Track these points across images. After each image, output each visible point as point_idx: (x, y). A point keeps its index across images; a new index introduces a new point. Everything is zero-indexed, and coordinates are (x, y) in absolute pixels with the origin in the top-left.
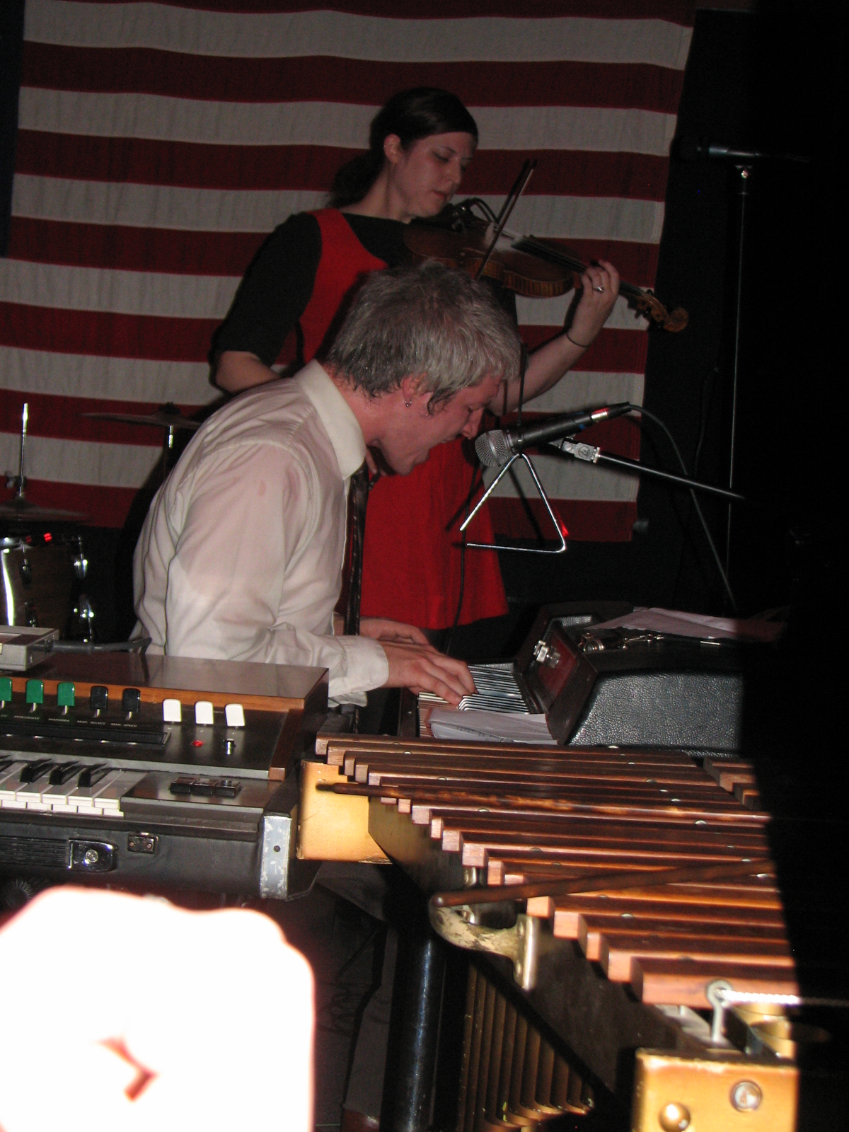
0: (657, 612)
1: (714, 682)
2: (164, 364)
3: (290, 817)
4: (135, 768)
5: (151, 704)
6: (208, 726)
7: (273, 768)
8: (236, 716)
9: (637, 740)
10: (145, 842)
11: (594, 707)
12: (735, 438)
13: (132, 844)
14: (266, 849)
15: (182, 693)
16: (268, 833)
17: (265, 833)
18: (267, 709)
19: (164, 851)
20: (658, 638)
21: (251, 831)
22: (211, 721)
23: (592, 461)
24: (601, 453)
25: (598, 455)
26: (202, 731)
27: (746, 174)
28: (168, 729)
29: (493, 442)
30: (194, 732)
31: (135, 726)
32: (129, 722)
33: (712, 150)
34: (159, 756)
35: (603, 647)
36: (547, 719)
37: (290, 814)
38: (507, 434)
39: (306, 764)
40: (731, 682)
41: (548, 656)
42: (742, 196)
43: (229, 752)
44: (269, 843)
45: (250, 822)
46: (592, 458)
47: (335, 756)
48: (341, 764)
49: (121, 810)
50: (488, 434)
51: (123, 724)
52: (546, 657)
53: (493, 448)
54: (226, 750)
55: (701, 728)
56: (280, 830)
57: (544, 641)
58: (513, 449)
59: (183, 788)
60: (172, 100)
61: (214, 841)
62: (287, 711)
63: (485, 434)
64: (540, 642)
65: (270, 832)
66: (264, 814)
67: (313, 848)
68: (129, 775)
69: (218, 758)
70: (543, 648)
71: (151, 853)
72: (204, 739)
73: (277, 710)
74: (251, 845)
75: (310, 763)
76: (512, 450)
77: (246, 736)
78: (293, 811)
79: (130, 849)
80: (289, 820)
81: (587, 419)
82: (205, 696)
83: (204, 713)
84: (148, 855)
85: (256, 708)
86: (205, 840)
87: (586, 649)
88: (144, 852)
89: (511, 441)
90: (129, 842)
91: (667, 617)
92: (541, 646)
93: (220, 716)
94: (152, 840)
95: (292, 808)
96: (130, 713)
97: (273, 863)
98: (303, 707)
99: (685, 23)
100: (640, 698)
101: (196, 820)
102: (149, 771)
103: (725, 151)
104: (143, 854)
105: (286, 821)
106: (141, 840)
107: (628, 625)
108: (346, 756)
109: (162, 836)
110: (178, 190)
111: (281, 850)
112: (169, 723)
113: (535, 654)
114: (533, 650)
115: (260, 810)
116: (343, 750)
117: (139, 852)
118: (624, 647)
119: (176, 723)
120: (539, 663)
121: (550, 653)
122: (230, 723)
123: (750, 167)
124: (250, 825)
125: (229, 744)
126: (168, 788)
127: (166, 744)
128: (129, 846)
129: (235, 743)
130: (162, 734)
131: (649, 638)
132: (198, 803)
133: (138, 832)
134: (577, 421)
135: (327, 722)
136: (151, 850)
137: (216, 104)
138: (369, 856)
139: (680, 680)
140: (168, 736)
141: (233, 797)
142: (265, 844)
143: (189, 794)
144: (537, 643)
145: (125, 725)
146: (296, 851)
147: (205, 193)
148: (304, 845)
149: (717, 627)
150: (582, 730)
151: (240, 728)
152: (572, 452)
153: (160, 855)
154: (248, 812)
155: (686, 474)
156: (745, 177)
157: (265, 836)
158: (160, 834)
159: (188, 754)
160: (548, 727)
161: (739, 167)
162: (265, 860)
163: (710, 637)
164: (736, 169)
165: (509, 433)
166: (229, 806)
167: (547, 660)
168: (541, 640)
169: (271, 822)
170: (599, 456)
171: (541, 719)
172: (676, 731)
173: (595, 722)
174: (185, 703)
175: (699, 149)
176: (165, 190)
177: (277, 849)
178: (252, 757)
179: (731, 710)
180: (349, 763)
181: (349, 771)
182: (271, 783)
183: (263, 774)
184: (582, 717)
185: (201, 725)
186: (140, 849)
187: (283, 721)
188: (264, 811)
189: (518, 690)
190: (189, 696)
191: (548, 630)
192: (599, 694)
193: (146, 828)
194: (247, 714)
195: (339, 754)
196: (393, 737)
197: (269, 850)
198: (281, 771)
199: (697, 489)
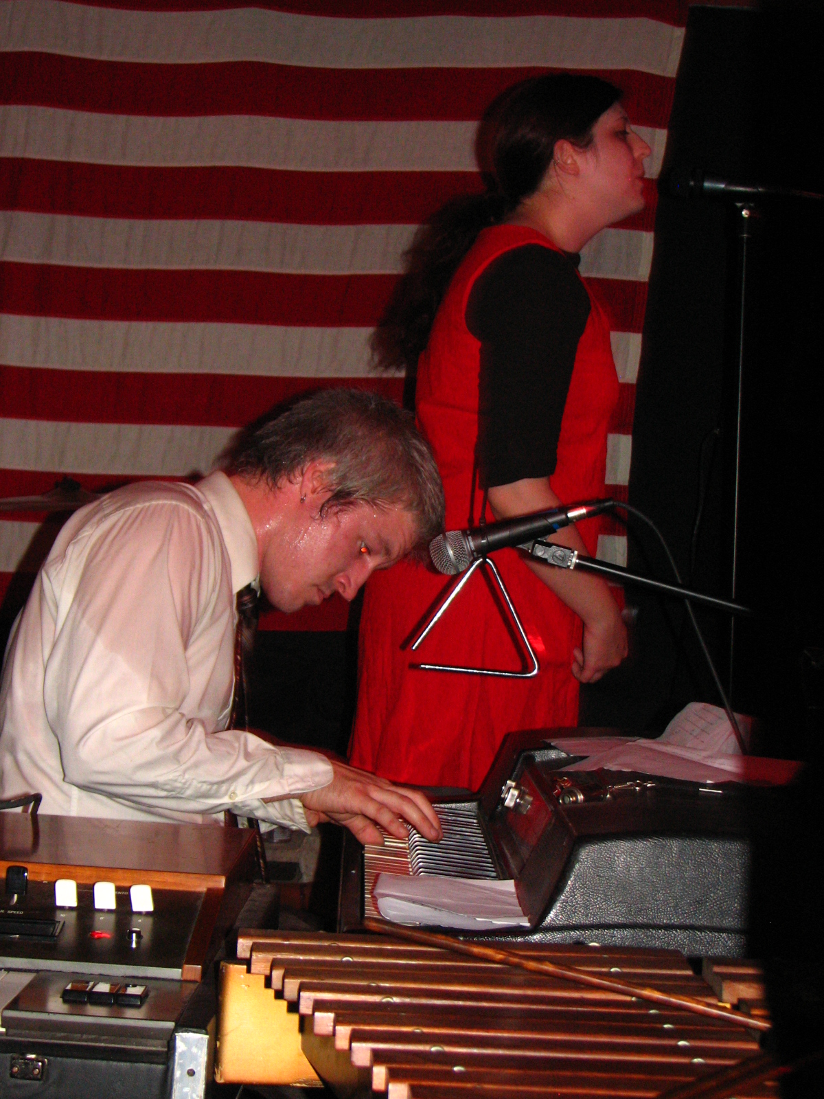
0: (646, 745)
1: (715, 846)
2: (63, 426)
3: (206, 1034)
4: (21, 967)
5: (41, 882)
6: (110, 911)
7: (186, 966)
8: (142, 899)
9: (624, 917)
10: (31, 1067)
11: (572, 879)
12: (737, 557)
13: (16, 1069)
14: (178, 1073)
15: (78, 870)
16: (180, 1054)
17: (177, 1054)
18: (181, 888)
19: (54, 1075)
20: (649, 785)
21: (160, 1049)
22: (113, 906)
23: (569, 567)
24: (579, 557)
25: (575, 560)
26: (102, 918)
27: (748, 213)
28: (61, 916)
29: (450, 544)
30: (92, 919)
31: (21, 913)
32: (15, 908)
33: (707, 185)
34: (51, 951)
35: (582, 797)
36: (517, 886)
37: (206, 1030)
38: (467, 535)
39: (226, 967)
40: (735, 847)
41: (518, 800)
42: (743, 238)
43: (134, 945)
44: (181, 1065)
45: (159, 1039)
46: (569, 564)
47: (261, 962)
48: (268, 972)
49: (3, 1026)
50: (444, 535)
51: (6, 912)
52: (516, 801)
53: (451, 553)
54: (131, 942)
55: (699, 902)
56: (194, 1050)
57: (514, 781)
58: (475, 553)
59: (78, 997)
60: (70, 113)
61: (115, 1063)
62: (205, 889)
63: (441, 536)
64: (508, 782)
65: (183, 1054)
66: (175, 1030)
67: (235, 1069)
68: (13, 976)
69: (121, 953)
70: (512, 791)
71: (38, 1080)
72: (104, 928)
73: (193, 890)
74: (161, 1067)
75: (231, 966)
76: (473, 555)
77: (155, 923)
78: (210, 1026)
79: (12, 1075)
80: (207, 1037)
81: (563, 517)
82: (106, 873)
83: (105, 896)
84: (33, 1082)
85: (167, 888)
86: (104, 1063)
87: (563, 800)
88: (30, 1079)
89: (472, 544)
90: (12, 1066)
91: (660, 752)
92: (510, 788)
93: (123, 898)
94: (40, 1064)
95: (208, 1021)
96: (16, 896)
97: (186, 1090)
98: (223, 886)
99: (676, 22)
100: (628, 867)
101: (93, 1036)
102: (37, 971)
103: (722, 186)
104: (28, 1082)
105: (202, 1038)
106: (26, 1064)
107: (611, 765)
108: (274, 964)
109: (51, 1058)
110: (77, 220)
111: (196, 1075)
112: (62, 908)
113: (503, 796)
114: (501, 792)
115: (171, 1025)
116: (271, 956)
117: (23, 1078)
118: (608, 796)
119: (71, 909)
120: (508, 808)
121: (521, 796)
122: (135, 908)
123: (752, 205)
124: (159, 1042)
125: (134, 935)
126: (59, 996)
127: (58, 936)
128: (12, 1071)
129: (142, 934)
130: (53, 922)
131: (638, 785)
132: (97, 1015)
133: (24, 1054)
134: (550, 520)
135: (254, 894)
136: (39, 1076)
137: (123, 118)
138: (302, 1078)
139: (674, 845)
140: (62, 923)
141: (139, 1007)
142: (176, 1066)
143: (85, 1003)
144: (505, 784)
145: (9, 912)
146: (214, 1073)
147: (111, 223)
148: (224, 1066)
149: (716, 765)
150: (558, 904)
151: (148, 913)
152: (546, 556)
153: (51, 1081)
154: (157, 1027)
155: (680, 581)
156: (746, 216)
157: (177, 1058)
158: (50, 1056)
159: (85, 949)
160: (518, 898)
161: (739, 205)
162: (177, 1087)
163: (709, 782)
164: (736, 206)
165: (469, 535)
166: (134, 1018)
167: (517, 805)
168: (510, 779)
169: (183, 1040)
170: (578, 561)
171: (509, 886)
172: (670, 907)
173: (574, 897)
174: (82, 882)
175: (692, 183)
176: (62, 219)
177: (191, 1073)
178: (161, 952)
179: (735, 881)
180: (277, 974)
181: (276, 983)
182: (184, 984)
183: (175, 973)
184: (558, 889)
185: (101, 911)
186: (25, 1074)
187: (200, 903)
188: (176, 1024)
189: (482, 840)
190: (88, 872)
191: (519, 766)
192: (578, 861)
193: (32, 1047)
194: (157, 895)
195: (265, 961)
196: (331, 934)
197: (181, 1074)
198: (196, 969)
199: (692, 599)
